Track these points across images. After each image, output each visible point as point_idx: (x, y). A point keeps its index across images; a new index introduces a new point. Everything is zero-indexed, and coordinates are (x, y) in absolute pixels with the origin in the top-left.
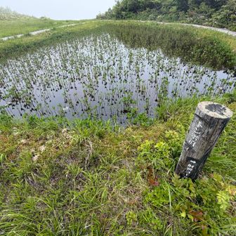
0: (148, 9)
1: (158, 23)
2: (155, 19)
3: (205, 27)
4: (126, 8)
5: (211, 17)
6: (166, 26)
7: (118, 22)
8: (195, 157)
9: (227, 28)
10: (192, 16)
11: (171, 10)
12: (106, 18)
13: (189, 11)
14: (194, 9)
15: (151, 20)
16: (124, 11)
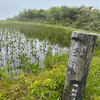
0: (38, 18)
1: (45, 25)
2: (43, 23)
3: (69, 28)
4: (26, 17)
5: (72, 24)
6: (49, 26)
7: (21, 23)
8: (77, 79)
9: (80, 29)
10: (62, 23)
11: (51, 19)
12: (13, 20)
13: (60, 20)
14: (63, 20)
15: (41, 23)
16: (25, 17)
